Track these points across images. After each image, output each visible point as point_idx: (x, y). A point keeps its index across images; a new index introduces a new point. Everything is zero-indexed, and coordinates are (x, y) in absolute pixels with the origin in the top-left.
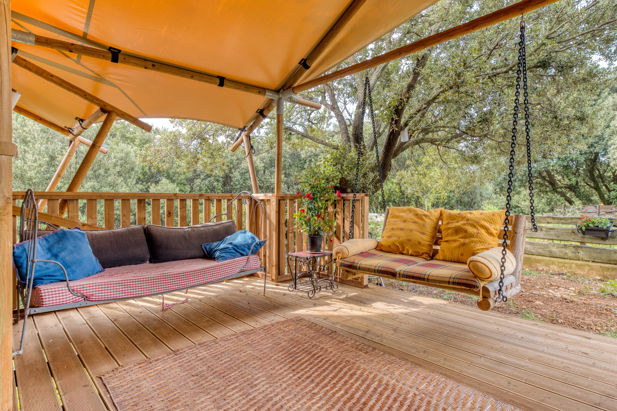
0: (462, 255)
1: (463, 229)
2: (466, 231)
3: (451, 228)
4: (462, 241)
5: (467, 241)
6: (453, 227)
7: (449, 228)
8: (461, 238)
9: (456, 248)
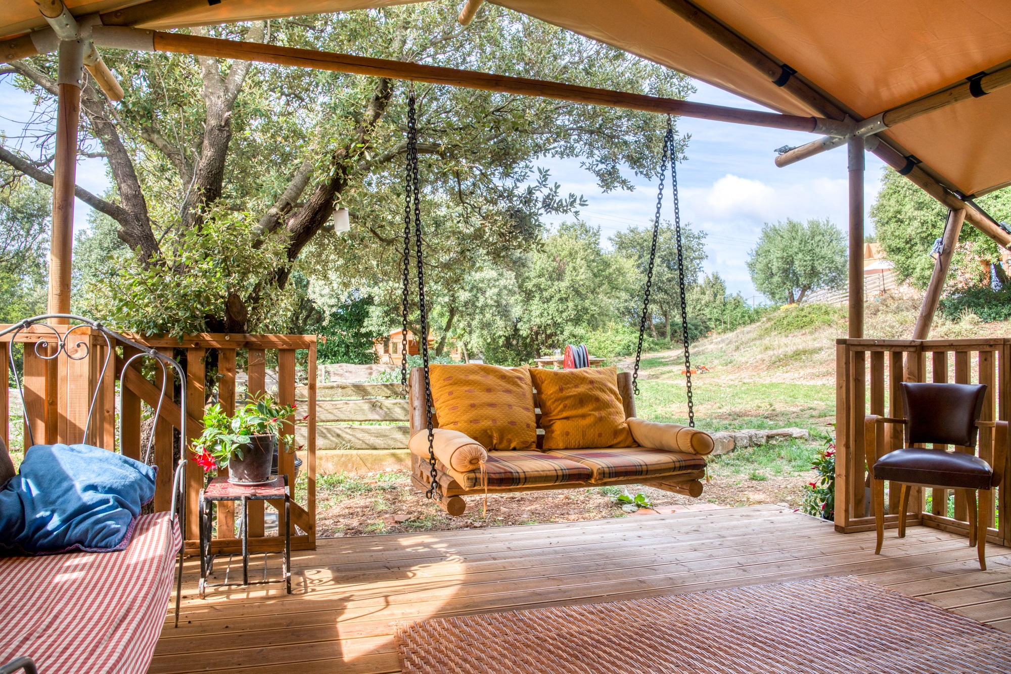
0: (600, 435)
1: (590, 396)
2: (597, 399)
3: (571, 396)
4: (596, 414)
5: (603, 414)
6: (574, 396)
7: (567, 398)
8: (593, 410)
9: (590, 426)
